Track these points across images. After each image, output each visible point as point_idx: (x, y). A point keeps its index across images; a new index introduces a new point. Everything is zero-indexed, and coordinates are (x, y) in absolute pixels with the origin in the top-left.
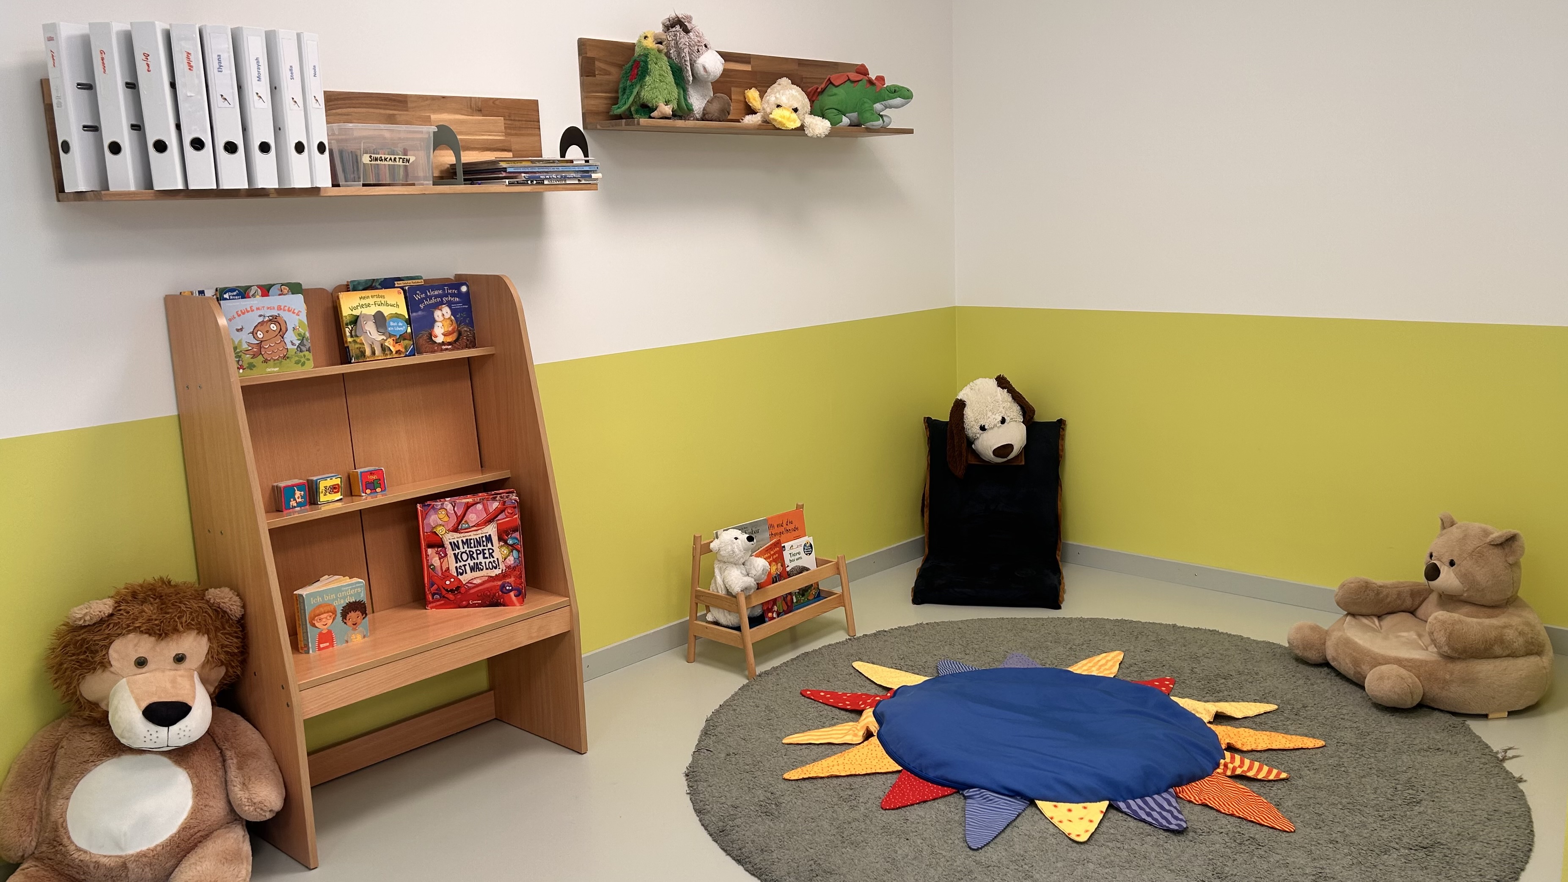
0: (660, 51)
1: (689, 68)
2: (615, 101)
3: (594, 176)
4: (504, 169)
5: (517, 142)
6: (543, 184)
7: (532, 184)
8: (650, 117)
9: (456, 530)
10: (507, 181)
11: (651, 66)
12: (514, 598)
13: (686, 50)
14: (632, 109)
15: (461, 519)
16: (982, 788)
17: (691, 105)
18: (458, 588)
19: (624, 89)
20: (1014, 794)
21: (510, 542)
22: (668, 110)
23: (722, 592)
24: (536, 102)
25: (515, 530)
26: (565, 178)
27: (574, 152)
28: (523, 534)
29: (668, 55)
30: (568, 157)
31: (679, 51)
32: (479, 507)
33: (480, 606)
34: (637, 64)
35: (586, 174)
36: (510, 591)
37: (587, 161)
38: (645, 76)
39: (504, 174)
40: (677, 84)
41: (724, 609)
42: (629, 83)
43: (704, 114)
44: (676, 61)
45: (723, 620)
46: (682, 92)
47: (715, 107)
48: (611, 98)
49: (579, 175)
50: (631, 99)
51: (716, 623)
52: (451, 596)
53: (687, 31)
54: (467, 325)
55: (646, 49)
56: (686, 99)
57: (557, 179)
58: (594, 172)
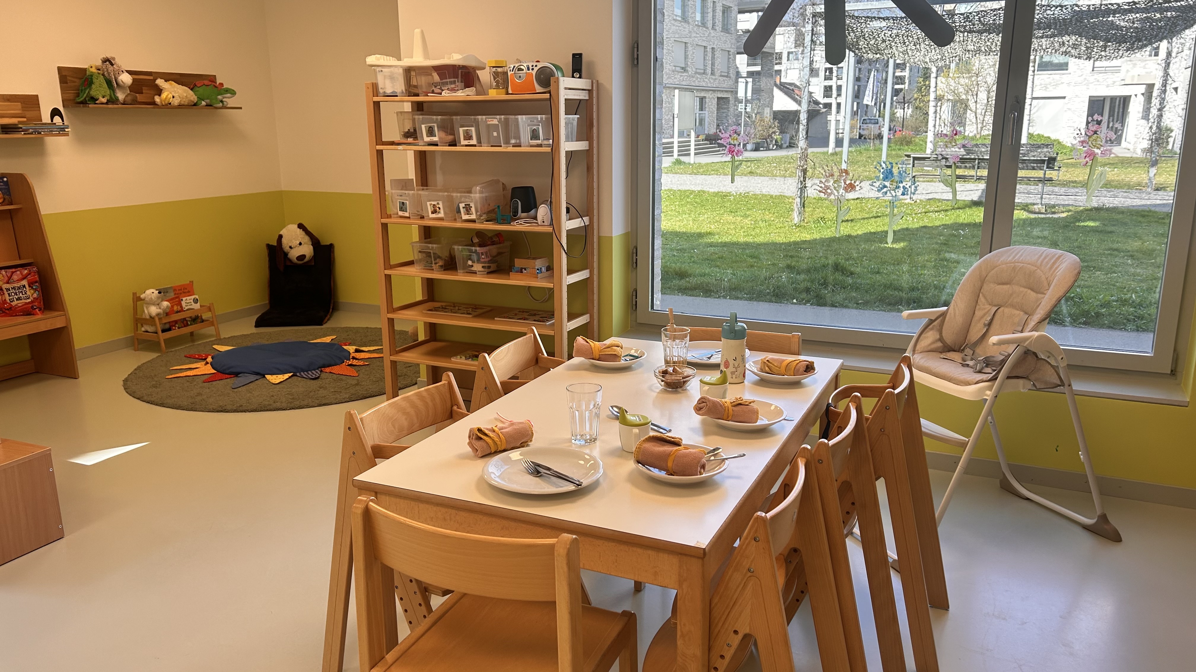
0: (99, 73)
1: (114, 81)
2: (78, 95)
3: (66, 130)
4: (21, 128)
5: (29, 114)
6: (41, 134)
7: (35, 134)
8: (96, 104)
9: (8, 283)
10: (23, 133)
11: (95, 80)
12: (38, 312)
13: (112, 73)
14: (87, 99)
15: (10, 278)
16: (244, 373)
17: (118, 97)
18: (11, 308)
19: (82, 90)
20: (257, 374)
21: (34, 287)
22: (104, 100)
23: (148, 317)
24: (37, 95)
25: (36, 282)
26: (52, 131)
27: (57, 119)
28: (41, 284)
29: (103, 75)
30: (54, 122)
31: (109, 74)
32: (18, 272)
33: (21, 315)
34: (87, 79)
35: (63, 129)
36: (36, 309)
37: (63, 124)
38: (91, 85)
39: (21, 130)
40: (109, 88)
41: (149, 324)
42: (83, 88)
43: (124, 102)
44: (108, 78)
45: (149, 330)
46: (112, 92)
47: (129, 99)
48: (76, 93)
49: (59, 130)
50: (85, 95)
51: (147, 332)
52: (7, 311)
53: (112, 65)
54: (8, 195)
55: (92, 72)
56: (114, 95)
57: (48, 132)
58: (67, 128)
